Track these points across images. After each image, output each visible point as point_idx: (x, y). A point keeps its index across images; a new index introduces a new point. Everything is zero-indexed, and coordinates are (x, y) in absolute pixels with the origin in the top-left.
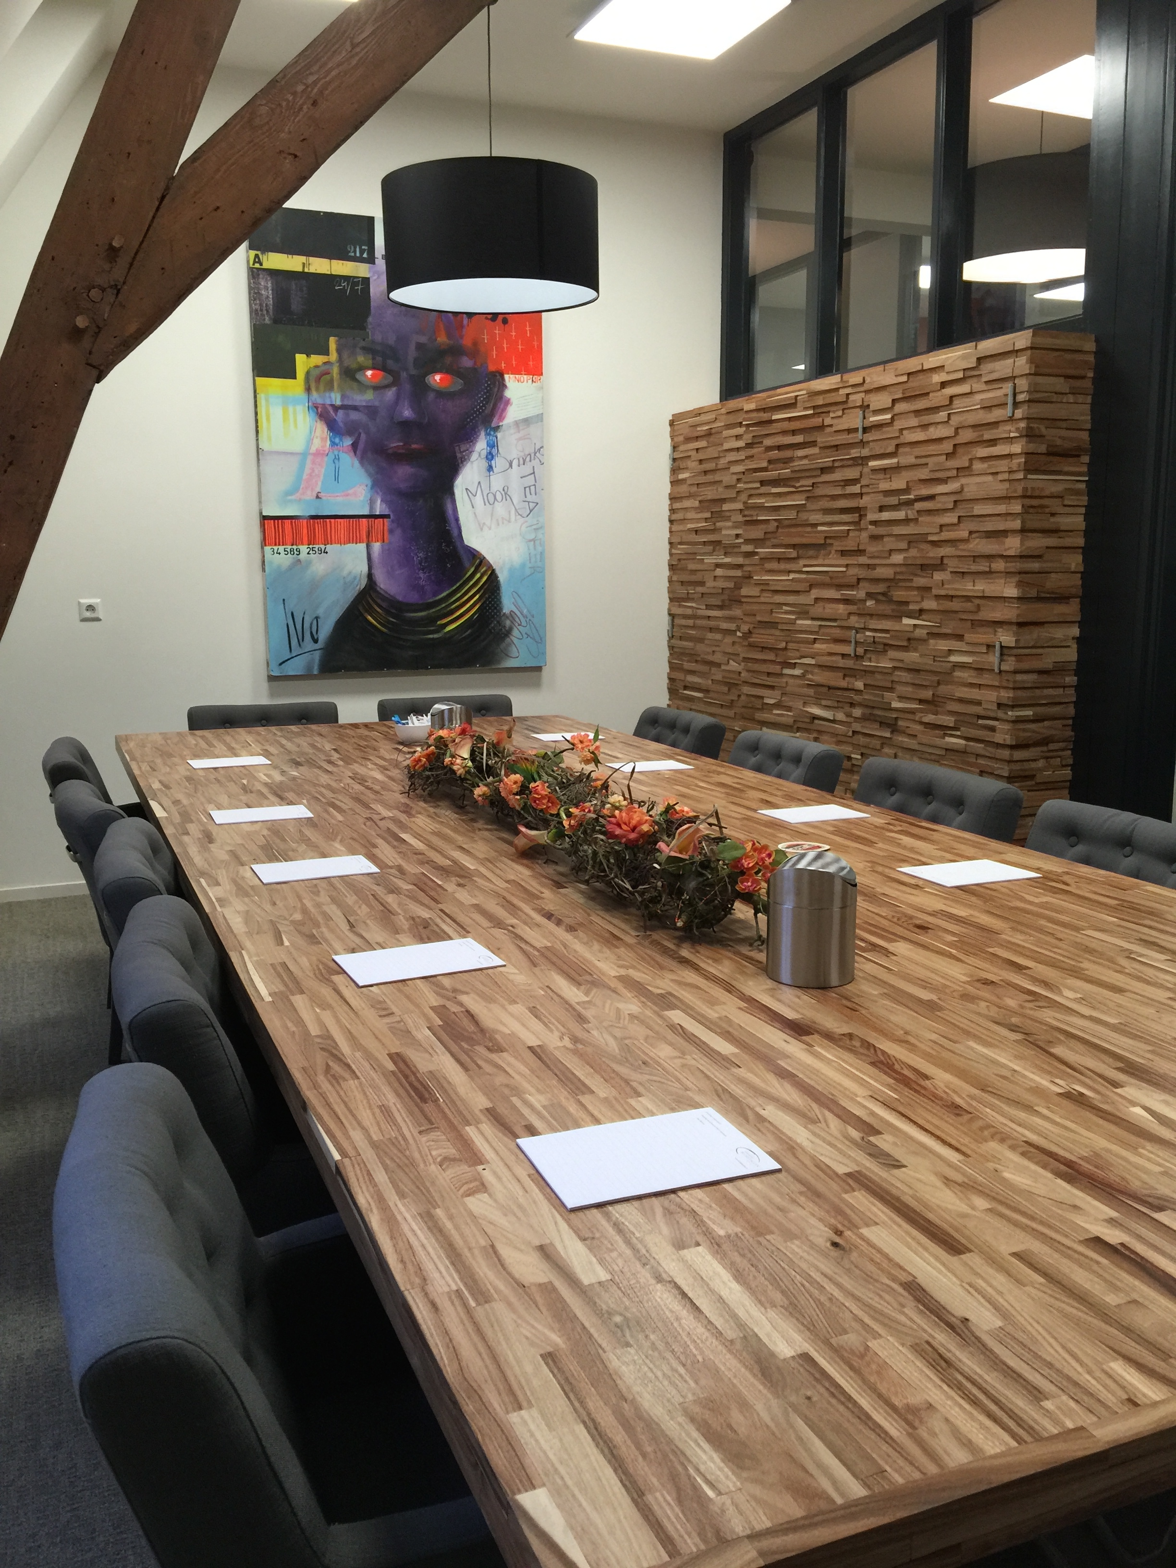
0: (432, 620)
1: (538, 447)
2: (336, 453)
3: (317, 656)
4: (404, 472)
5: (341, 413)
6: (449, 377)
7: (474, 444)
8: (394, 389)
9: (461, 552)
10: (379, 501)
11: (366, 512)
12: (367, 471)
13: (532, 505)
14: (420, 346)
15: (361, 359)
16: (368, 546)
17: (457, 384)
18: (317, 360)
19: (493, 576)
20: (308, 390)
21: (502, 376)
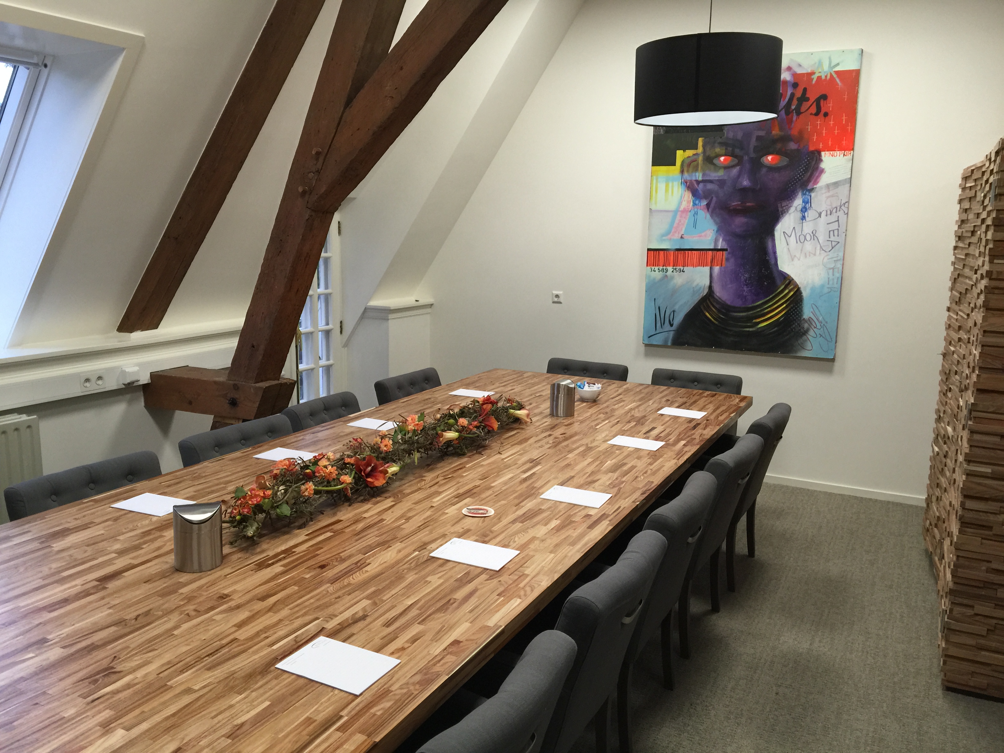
0: (749, 319)
1: (843, 202)
2: (696, 210)
3: (671, 334)
4: (740, 221)
5: (701, 185)
6: (778, 157)
7: (793, 202)
8: (738, 168)
9: (776, 274)
10: (721, 240)
11: (712, 247)
12: (715, 221)
13: (834, 244)
14: (759, 138)
15: (718, 150)
16: (711, 269)
17: (784, 161)
18: (690, 153)
20: (682, 172)
21: (819, 153)
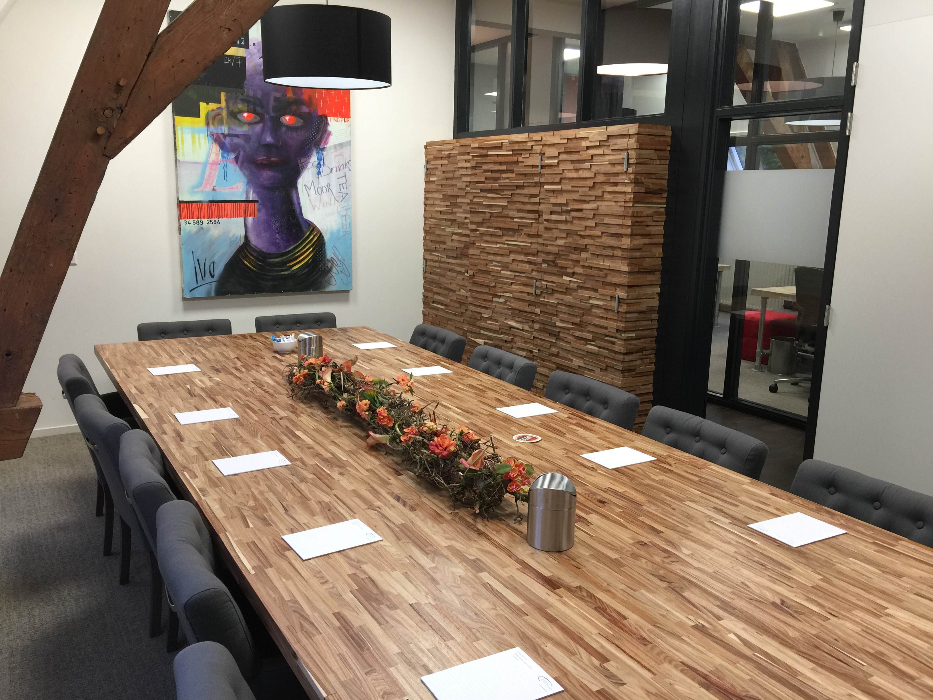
0: (284, 263)
1: (348, 160)
2: (225, 163)
3: (214, 285)
4: (267, 174)
5: (228, 139)
6: (293, 117)
7: (310, 158)
8: (261, 125)
9: (302, 222)
10: (251, 192)
11: (244, 198)
12: (244, 174)
13: (344, 195)
14: (276, 99)
15: (240, 106)
16: (245, 219)
17: (297, 122)
18: (213, 106)
19: (321, 237)
20: (208, 124)
21: (326, 118)
